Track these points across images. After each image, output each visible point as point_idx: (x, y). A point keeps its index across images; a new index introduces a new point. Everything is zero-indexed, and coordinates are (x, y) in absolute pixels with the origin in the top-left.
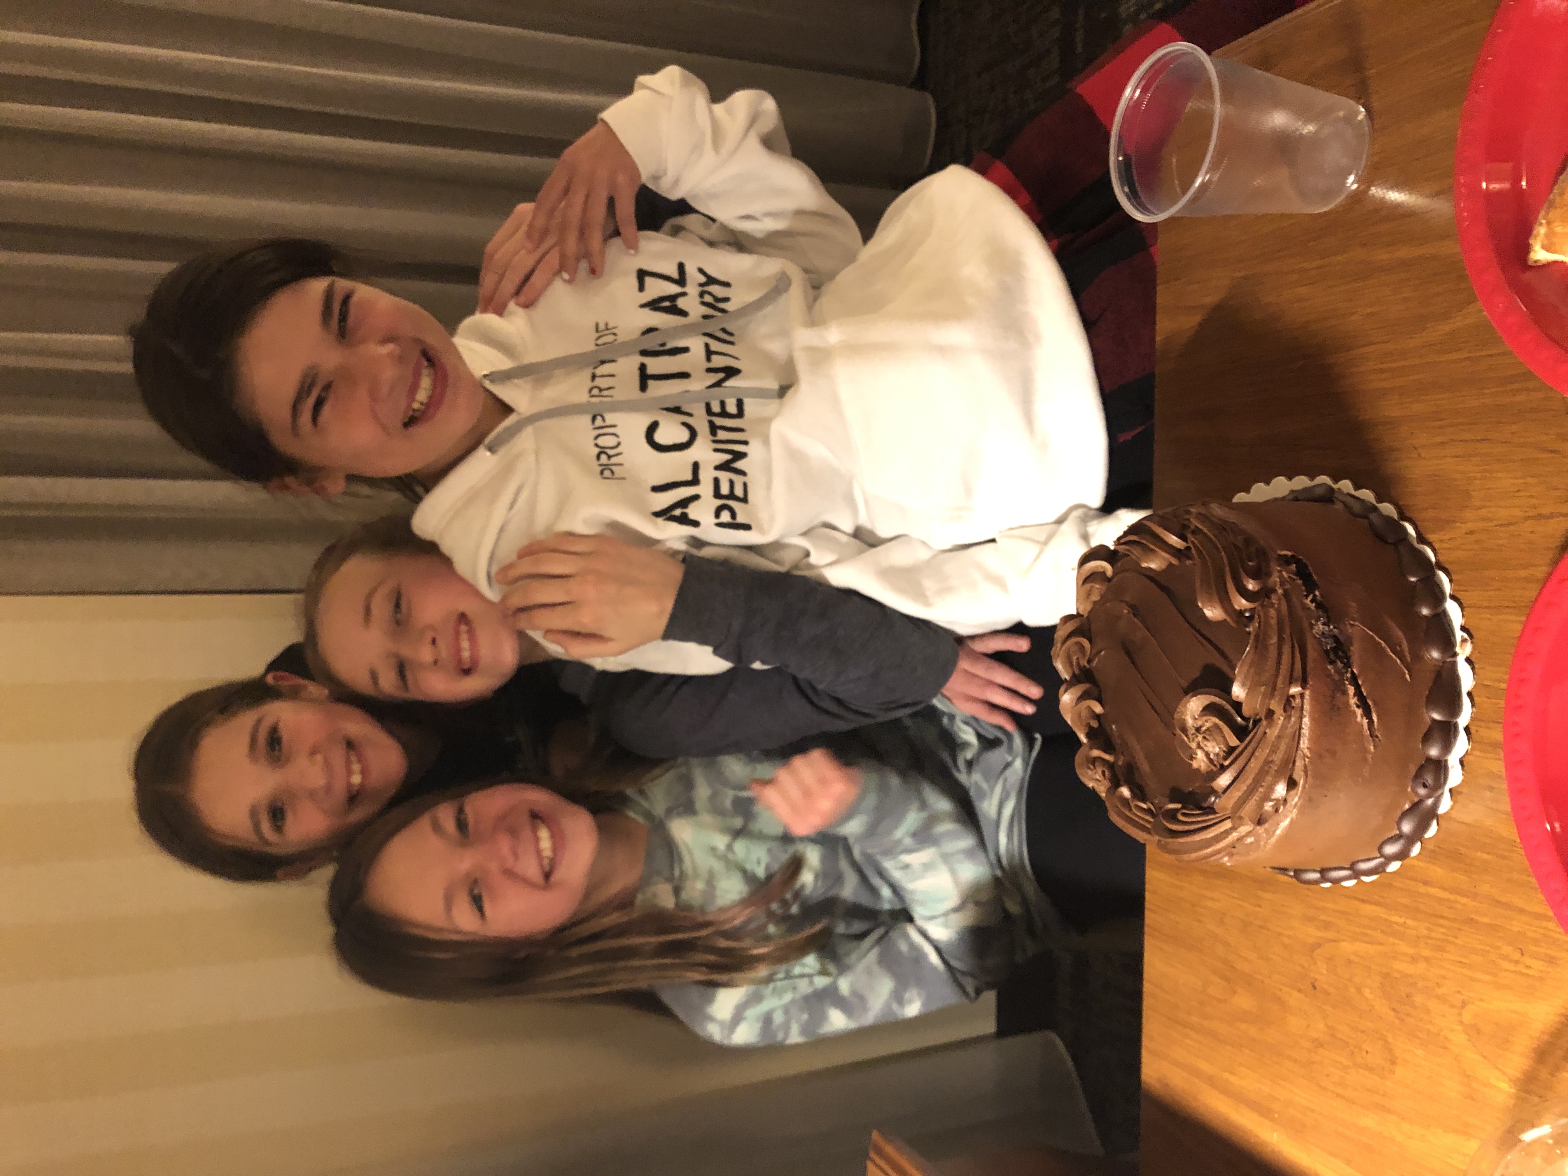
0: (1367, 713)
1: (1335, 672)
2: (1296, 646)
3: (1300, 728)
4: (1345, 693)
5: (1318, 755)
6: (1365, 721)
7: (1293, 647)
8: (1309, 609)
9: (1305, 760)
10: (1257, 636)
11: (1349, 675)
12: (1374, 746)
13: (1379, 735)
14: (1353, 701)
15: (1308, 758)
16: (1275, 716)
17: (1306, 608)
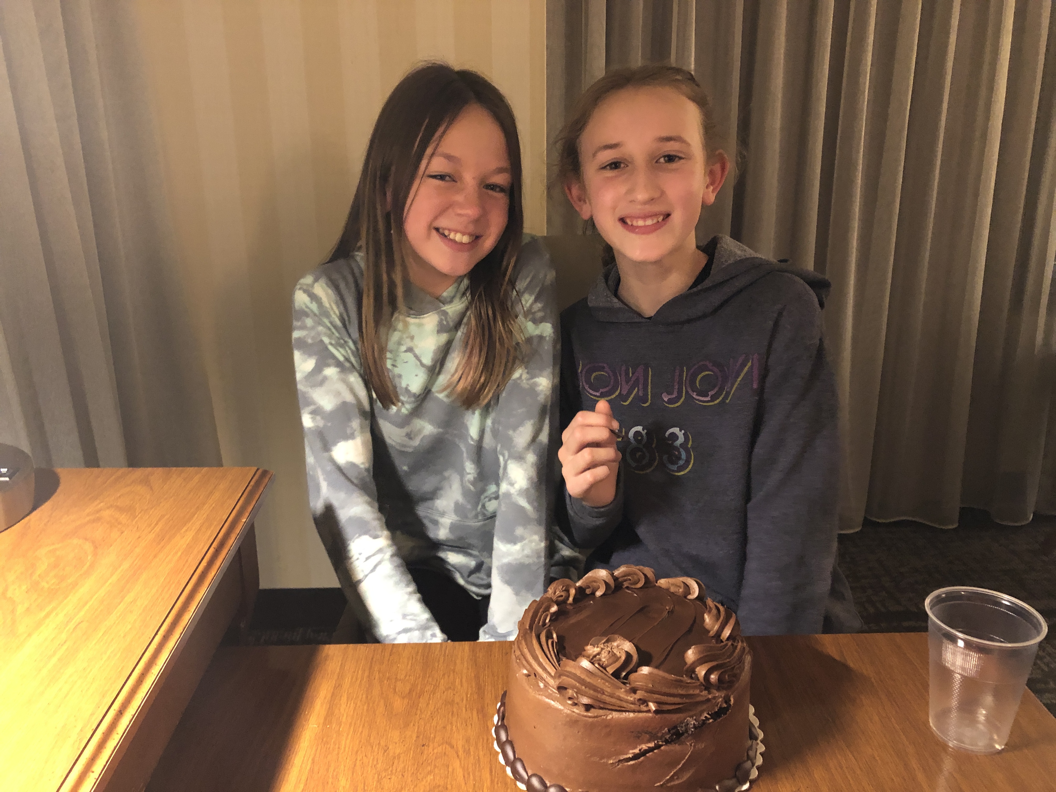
0: (636, 757)
1: (663, 733)
2: (680, 706)
3: (625, 711)
4: (649, 741)
5: (607, 725)
6: (631, 756)
7: (679, 704)
8: (701, 716)
9: (604, 716)
10: (681, 681)
11: (660, 743)
12: (613, 763)
13: (619, 766)
14: (644, 747)
15: (606, 717)
16: (633, 695)
17: (702, 712)
